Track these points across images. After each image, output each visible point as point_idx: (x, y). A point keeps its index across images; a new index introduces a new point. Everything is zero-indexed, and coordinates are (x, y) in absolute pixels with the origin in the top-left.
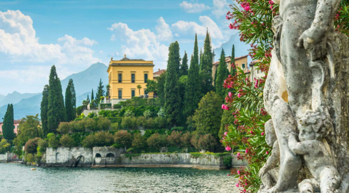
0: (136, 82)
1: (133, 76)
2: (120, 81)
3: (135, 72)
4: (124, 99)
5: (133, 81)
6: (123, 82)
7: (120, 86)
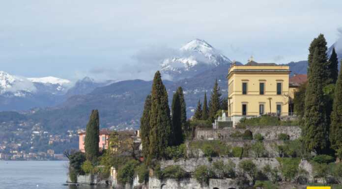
0: (266, 93)
1: (262, 86)
2: (245, 92)
3: (265, 80)
4: (249, 116)
5: (262, 92)
6: (249, 93)
7: (245, 98)
